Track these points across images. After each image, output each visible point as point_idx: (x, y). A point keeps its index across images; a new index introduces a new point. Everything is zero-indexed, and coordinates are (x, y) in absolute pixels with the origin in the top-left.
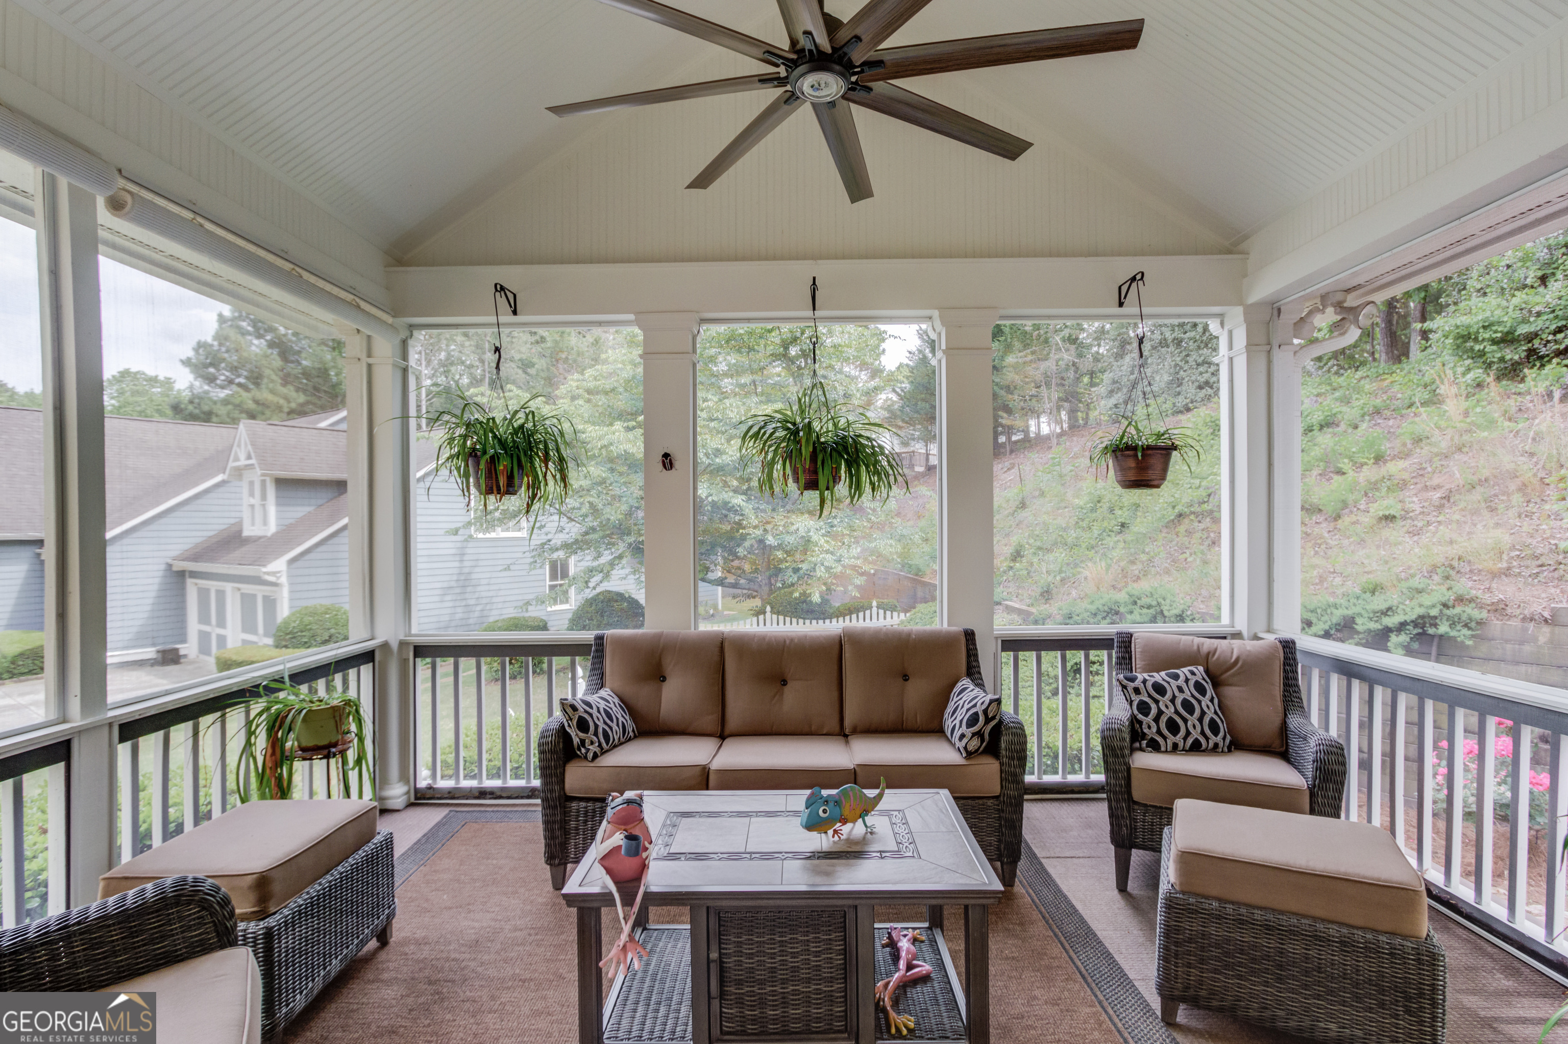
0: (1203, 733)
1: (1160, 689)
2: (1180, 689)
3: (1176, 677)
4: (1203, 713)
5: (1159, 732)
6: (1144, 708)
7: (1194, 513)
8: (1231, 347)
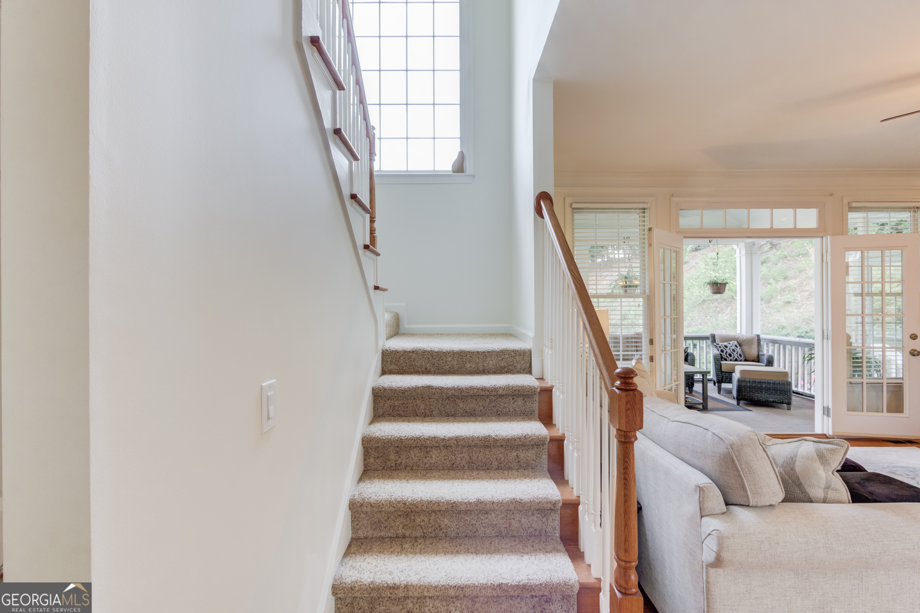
0: (738, 357)
1: (726, 346)
2: (731, 346)
3: (730, 344)
4: (737, 352)
5: (727, 356)
6: (722, 351)
7: (709, 300)
8: (740, 254)
